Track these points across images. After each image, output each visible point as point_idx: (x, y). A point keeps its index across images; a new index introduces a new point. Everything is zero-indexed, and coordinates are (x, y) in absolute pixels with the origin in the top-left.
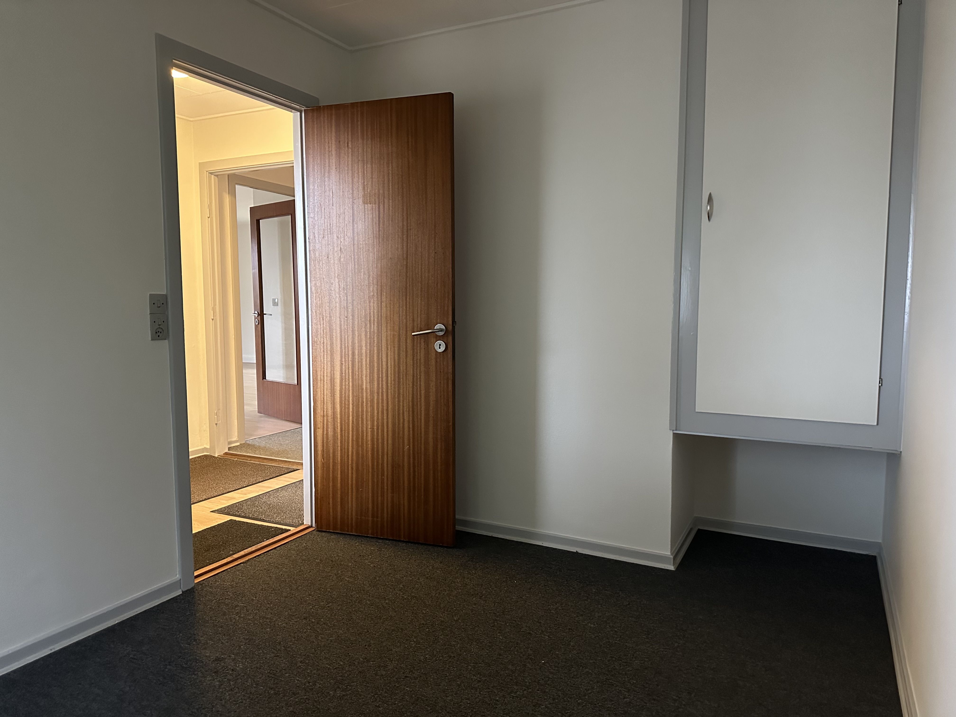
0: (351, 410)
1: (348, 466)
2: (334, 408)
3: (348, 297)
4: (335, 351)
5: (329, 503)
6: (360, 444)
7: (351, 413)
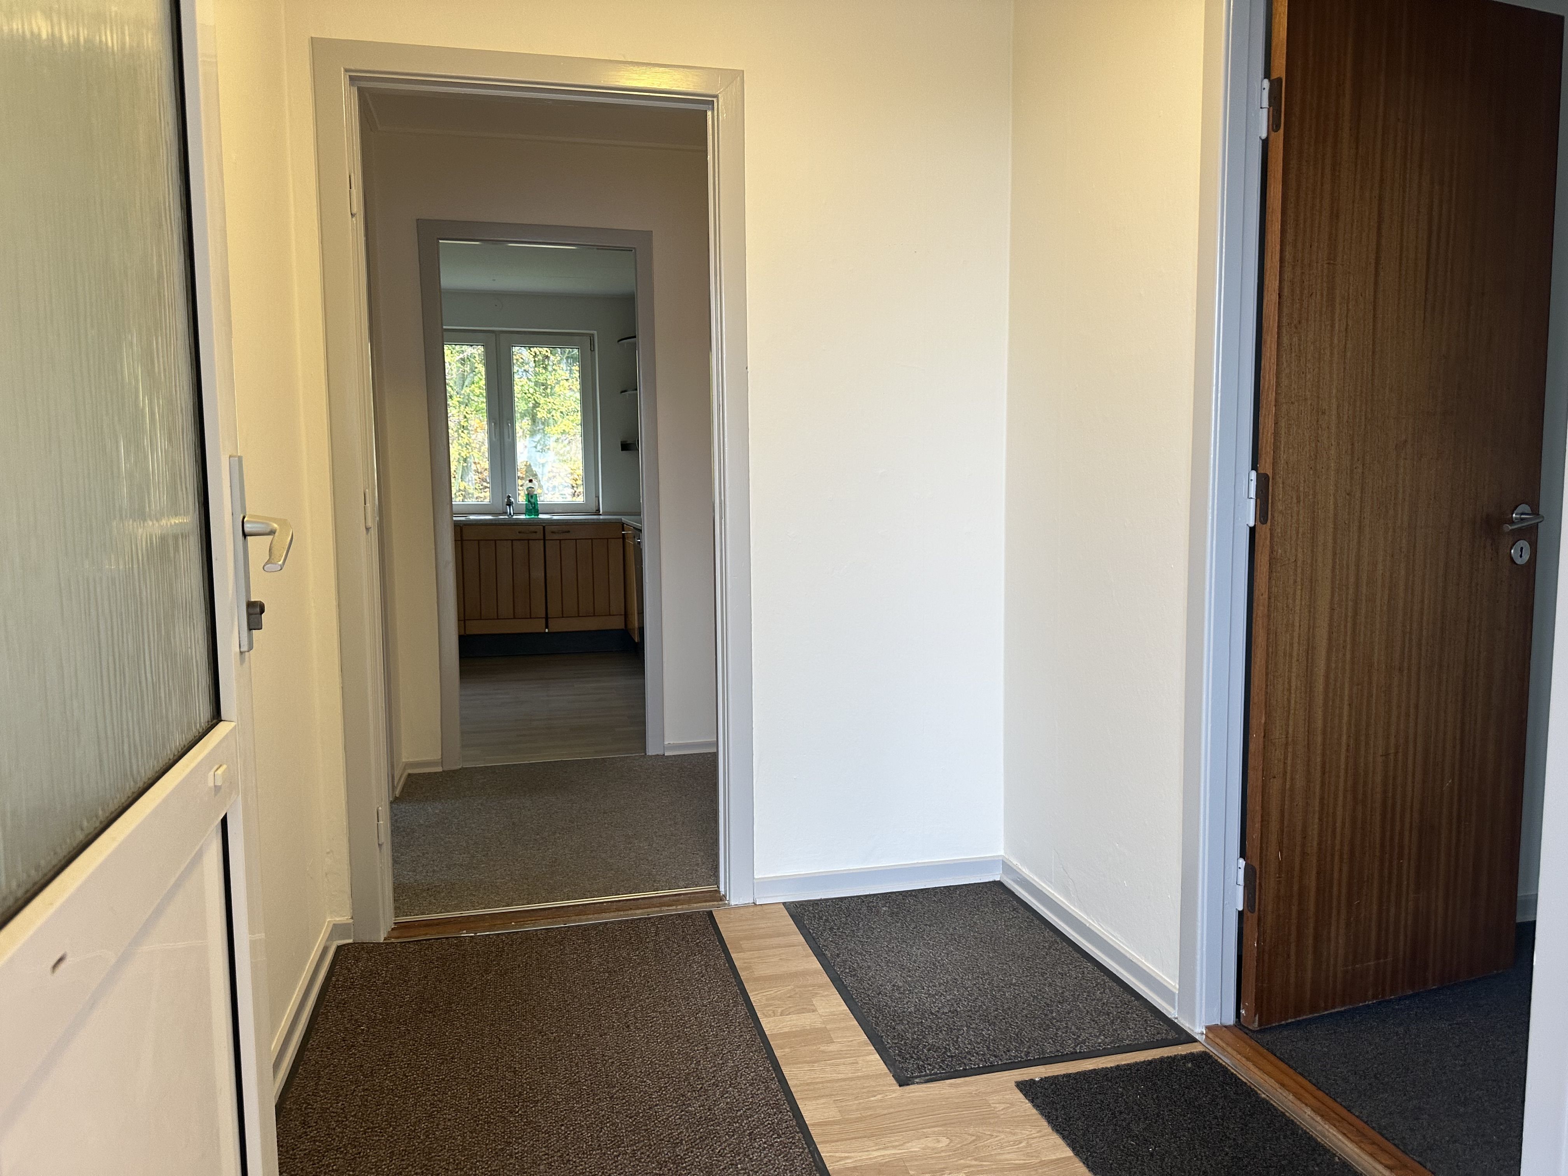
0: (1345, 719)
1: (1333, 855)
2: (1309, 719)
3: (1356, 444)
4: (1320, 578)
5: (1289, 956)
6: (1360, 797)
7: (1345, 729)
